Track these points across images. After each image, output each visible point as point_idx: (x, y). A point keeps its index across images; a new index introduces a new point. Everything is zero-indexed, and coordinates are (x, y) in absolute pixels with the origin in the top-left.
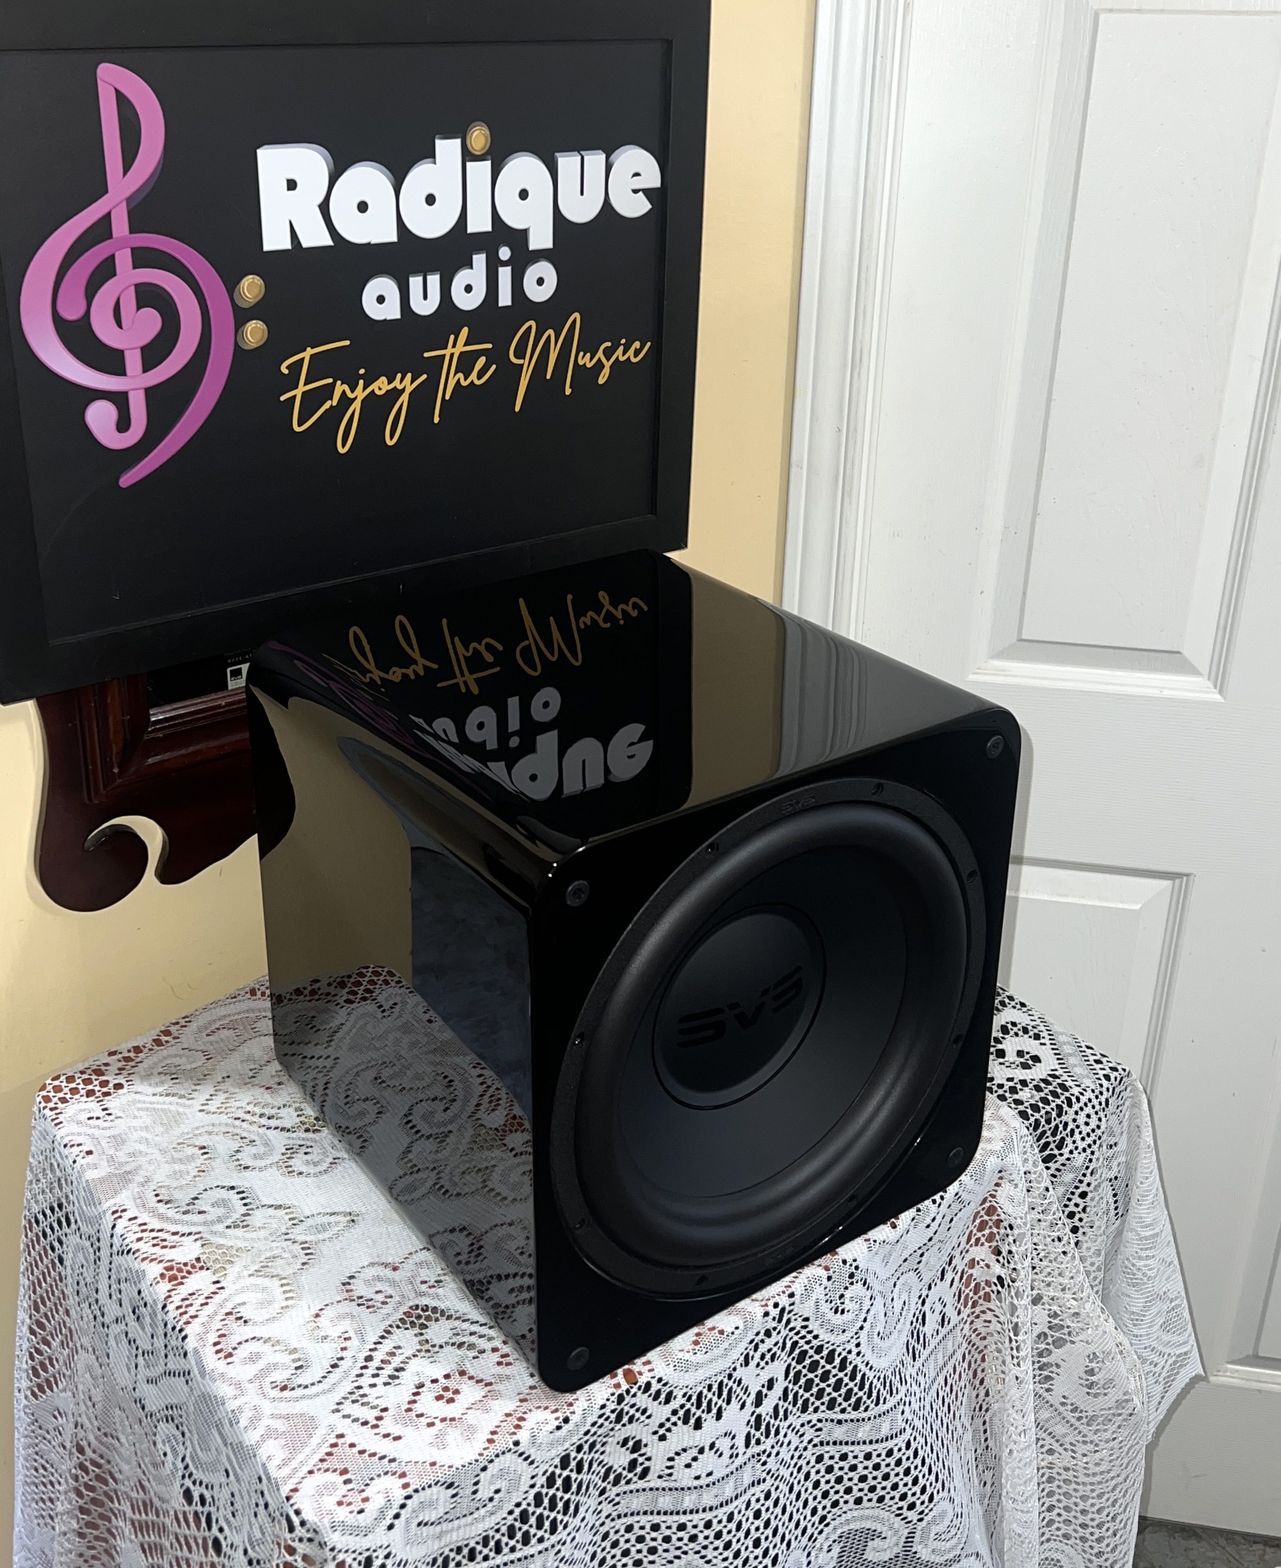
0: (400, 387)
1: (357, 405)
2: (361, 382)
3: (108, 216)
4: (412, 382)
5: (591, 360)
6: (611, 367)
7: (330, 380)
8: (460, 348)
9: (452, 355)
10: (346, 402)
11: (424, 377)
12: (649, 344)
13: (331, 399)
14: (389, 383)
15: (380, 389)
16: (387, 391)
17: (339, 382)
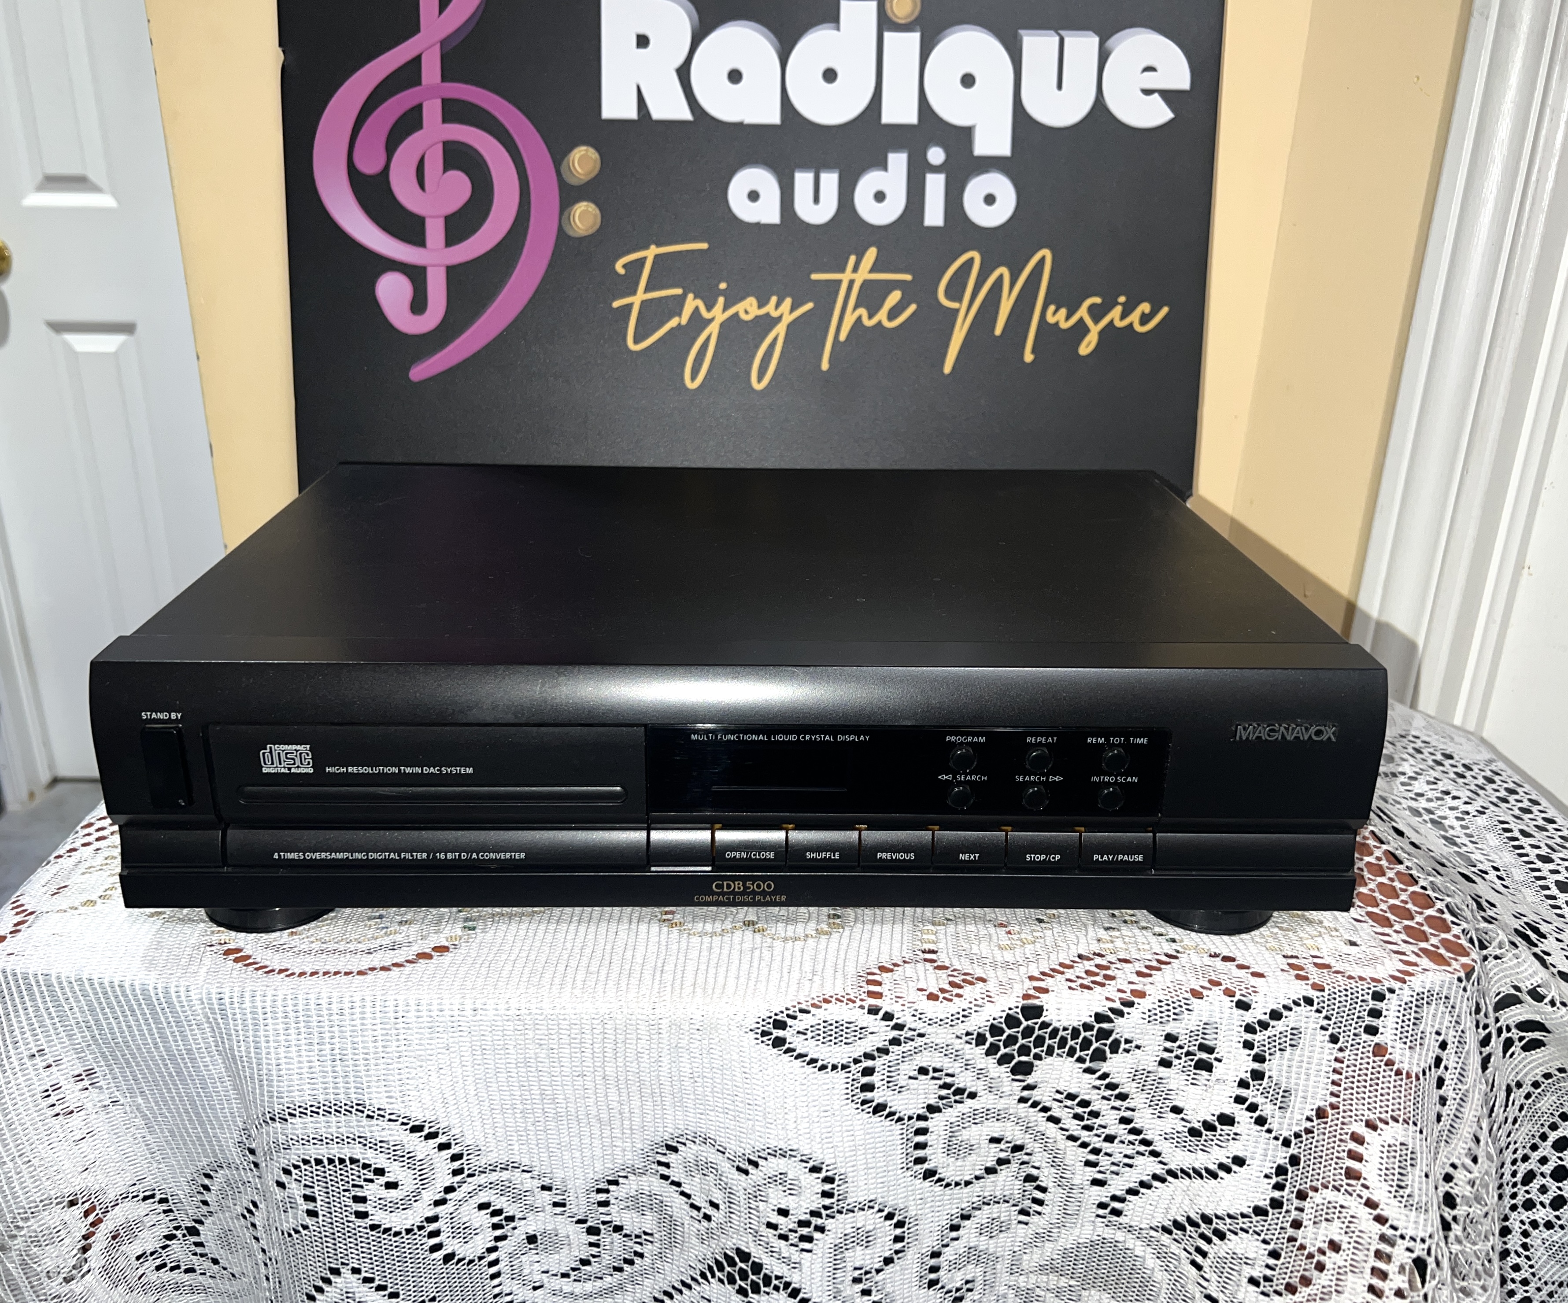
0: (775, 314)
1: (713, 329)
2: (721, 300)
3: (417, 60)
4: (793, 309)
5: (1068, 318)
6: (1101, 333)
7: (679, 291)
8: (864, 274)
9: (851, 282)
10: (698, 323)
11: (809, 306)
12: (1165, 310)
13: (679, 314)
14: (760, 306)
15: (746, 312)
16: (757, 317)
17: (691, 296)
